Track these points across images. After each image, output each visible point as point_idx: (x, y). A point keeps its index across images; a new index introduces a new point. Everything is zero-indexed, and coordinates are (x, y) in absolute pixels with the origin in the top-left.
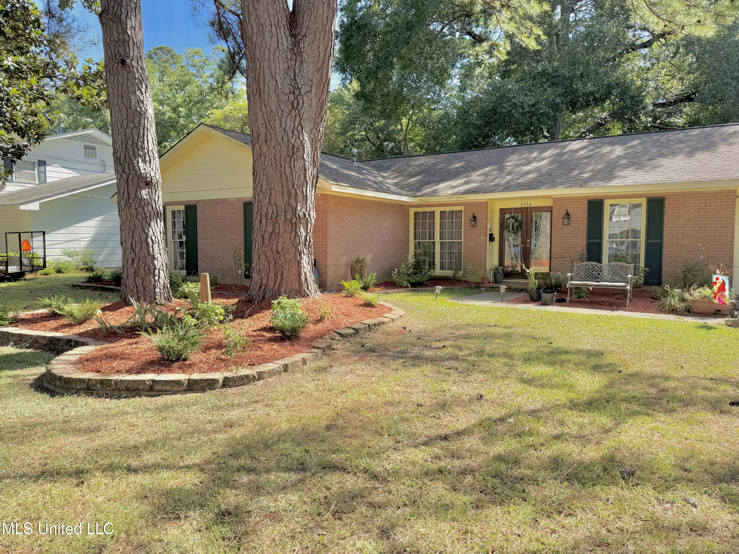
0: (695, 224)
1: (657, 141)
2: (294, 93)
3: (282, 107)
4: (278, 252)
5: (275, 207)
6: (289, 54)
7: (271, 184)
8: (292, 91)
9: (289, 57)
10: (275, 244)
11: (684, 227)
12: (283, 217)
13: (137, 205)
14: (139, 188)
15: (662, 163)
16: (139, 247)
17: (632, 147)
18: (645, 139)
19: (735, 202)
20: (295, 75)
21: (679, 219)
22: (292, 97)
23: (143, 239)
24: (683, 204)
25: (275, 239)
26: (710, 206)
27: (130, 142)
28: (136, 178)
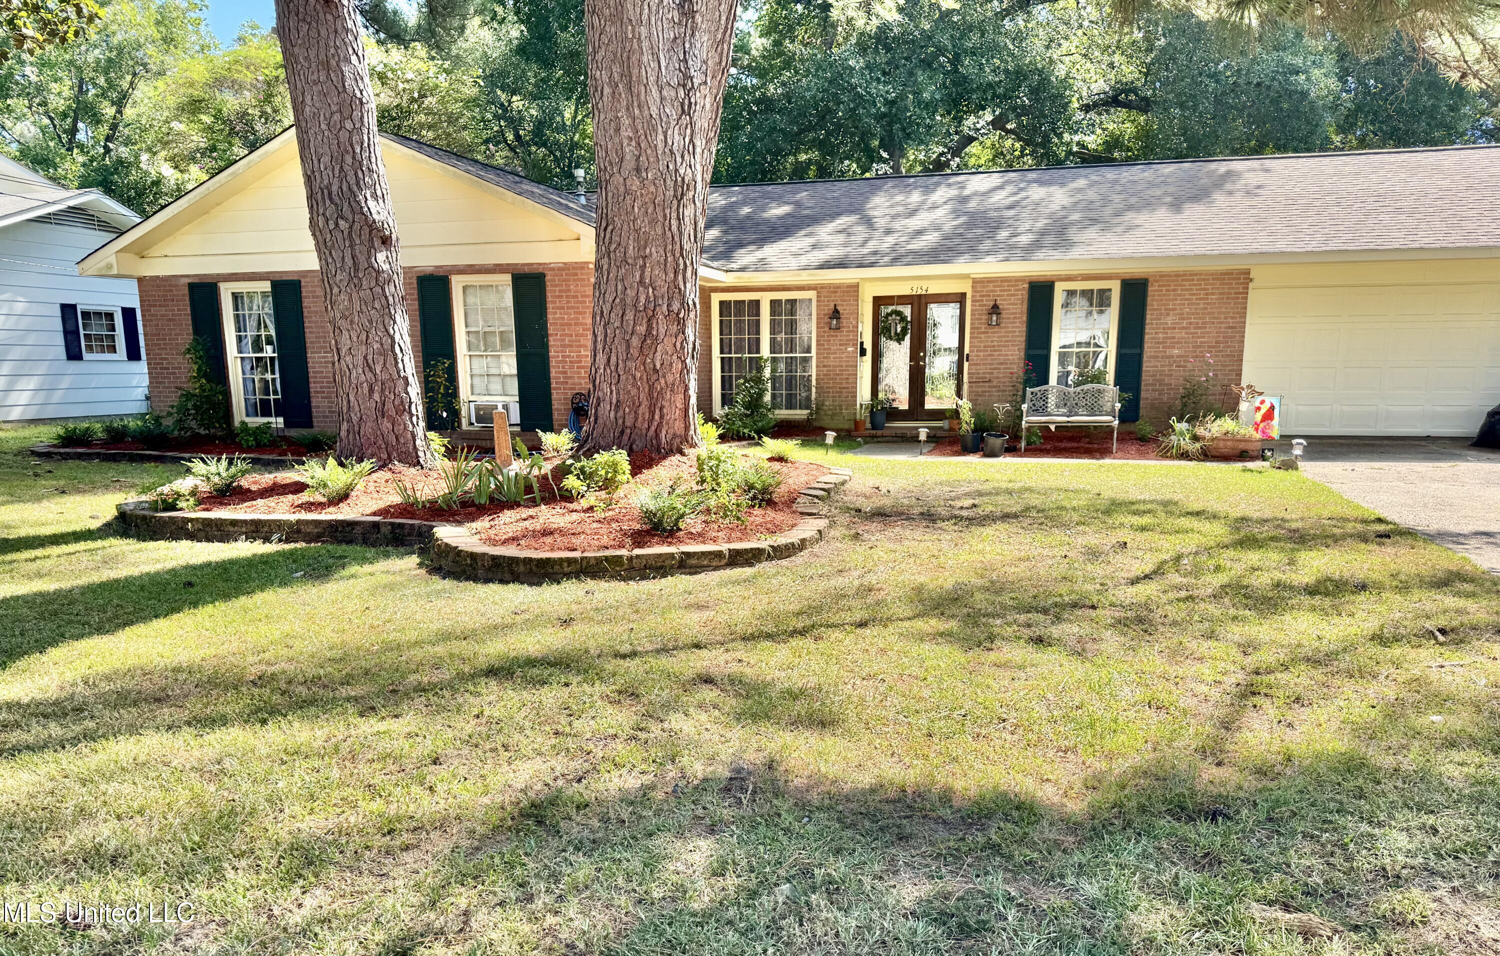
0: (1191, 323)
1: (1115, 182)
2: (684, 86)
3: (667, 111)
4: (656, 371)
5: (651, 290)
6: (676, 13)
7: (645, 248)
8: (682, 82)
9: (676, 20)
10: (651, 356)
11: (1174, 328)
12: (665, 308)
13: (373, 284)
14: (371, 251)
15: (1138, 222)
16: (382, 362)
17: (1080, 190)
18: (1094, 178)
19: (1247, 288)
20: (685, 53)
21: (1168, 315)
22: (681, 93)
23: (387, 346)
24: (1174, 290)
25: (650, 348)
26: (1213, 294)
27: (349, 159)
28: (366, 230)
